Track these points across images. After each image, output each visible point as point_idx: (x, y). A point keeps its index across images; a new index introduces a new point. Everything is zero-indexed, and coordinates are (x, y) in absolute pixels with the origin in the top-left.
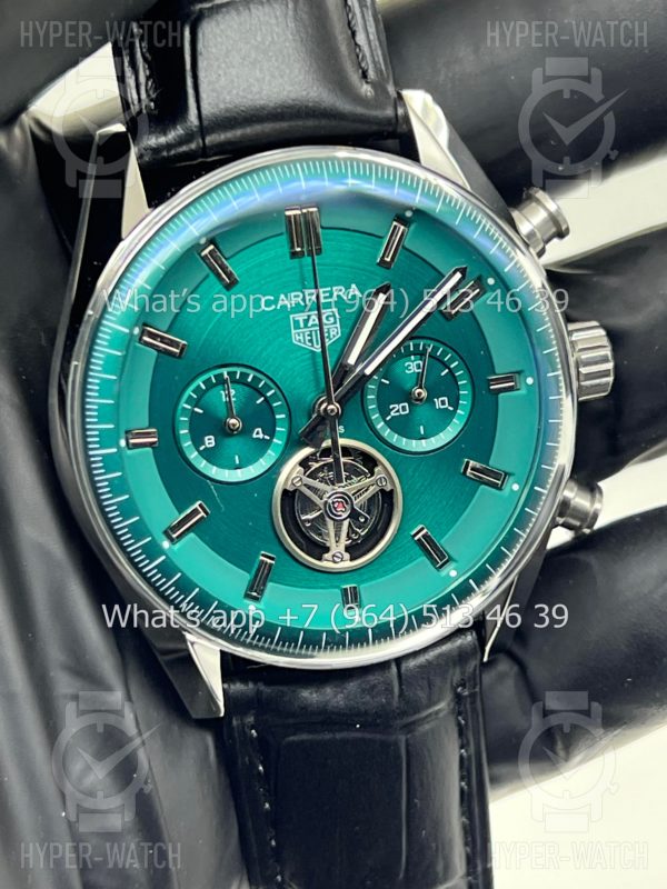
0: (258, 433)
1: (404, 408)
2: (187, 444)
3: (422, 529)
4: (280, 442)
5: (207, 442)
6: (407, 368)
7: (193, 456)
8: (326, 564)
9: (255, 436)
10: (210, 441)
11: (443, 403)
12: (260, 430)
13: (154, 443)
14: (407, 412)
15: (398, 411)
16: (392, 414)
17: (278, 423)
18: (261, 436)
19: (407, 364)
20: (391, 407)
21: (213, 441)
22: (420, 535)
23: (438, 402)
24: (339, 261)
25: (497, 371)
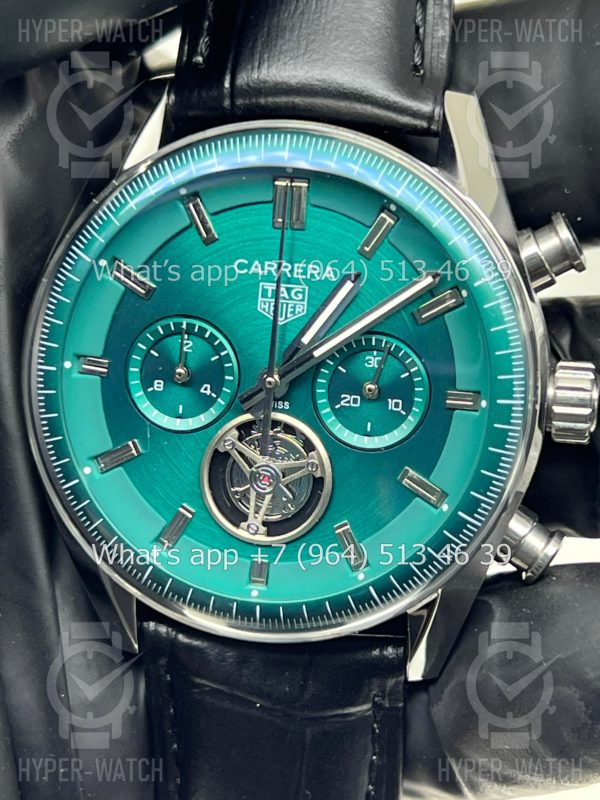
0: (206, 389)
1: (355, 401)
2: (135, 382)
3: (345, 525)
4: (223, 403)
5: (156, 385)
6: (367, 361)
7: (138, 395)
8: (241, 533)
9: (202, 391)
10: (158, 385)
11: (397, 405)
12: (209, 386)
13: (103, 373)
14: (358, 405)
15: (349, 402)
16: (342, 403)
17: (227, 384)
18: (208, 392)
19: (367, 358)
20: (343, 396)
21: (162, 386)
22: (340, 530)
23: (391, 403)
24: (321, 241)
25: (458, 387)
